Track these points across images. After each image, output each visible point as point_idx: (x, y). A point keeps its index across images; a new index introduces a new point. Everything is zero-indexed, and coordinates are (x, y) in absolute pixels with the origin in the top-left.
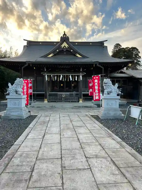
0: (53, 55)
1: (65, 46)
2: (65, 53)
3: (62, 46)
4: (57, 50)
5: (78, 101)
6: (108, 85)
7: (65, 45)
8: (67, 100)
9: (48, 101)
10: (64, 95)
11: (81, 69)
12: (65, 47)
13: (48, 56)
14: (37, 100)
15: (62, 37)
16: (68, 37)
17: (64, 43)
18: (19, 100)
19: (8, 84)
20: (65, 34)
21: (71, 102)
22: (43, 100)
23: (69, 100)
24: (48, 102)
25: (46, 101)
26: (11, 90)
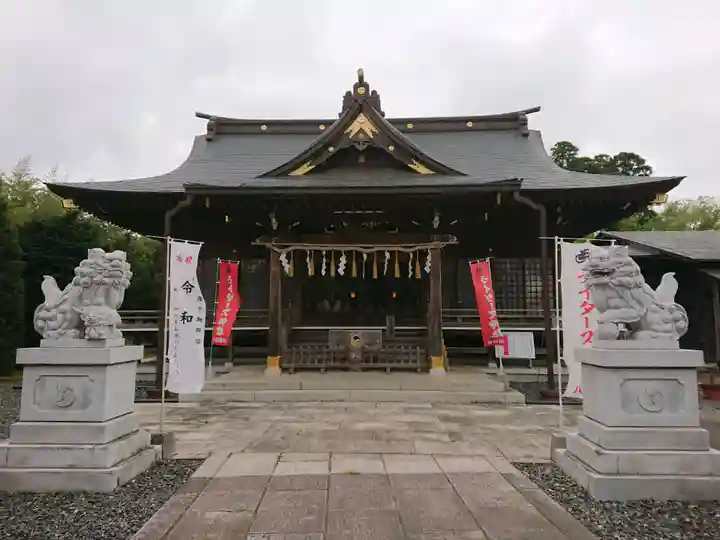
0: (311, 168)
1: (361, 131)
2: (362, 160)
3: (348, 130)
4: (331, 149)
5: (426, 369)
6: (622, 285)
7: (362, 124)
8: (371, 365)
9: (285, 365)
10: (356, 338)
11: (437, 219)
12: (361, 135)
13: (291, 174)
14: (236, 360)
15: (349, 93)
16: (374, 92)
17: (358, 119)
18: (92, 374)
19: (43, 279)
20: (361, 83)
21: (393, 370)
22: (262, 360)
23: (379, 365)
24: (284, 370)
25: (273, 368)
26: (49, 314)
